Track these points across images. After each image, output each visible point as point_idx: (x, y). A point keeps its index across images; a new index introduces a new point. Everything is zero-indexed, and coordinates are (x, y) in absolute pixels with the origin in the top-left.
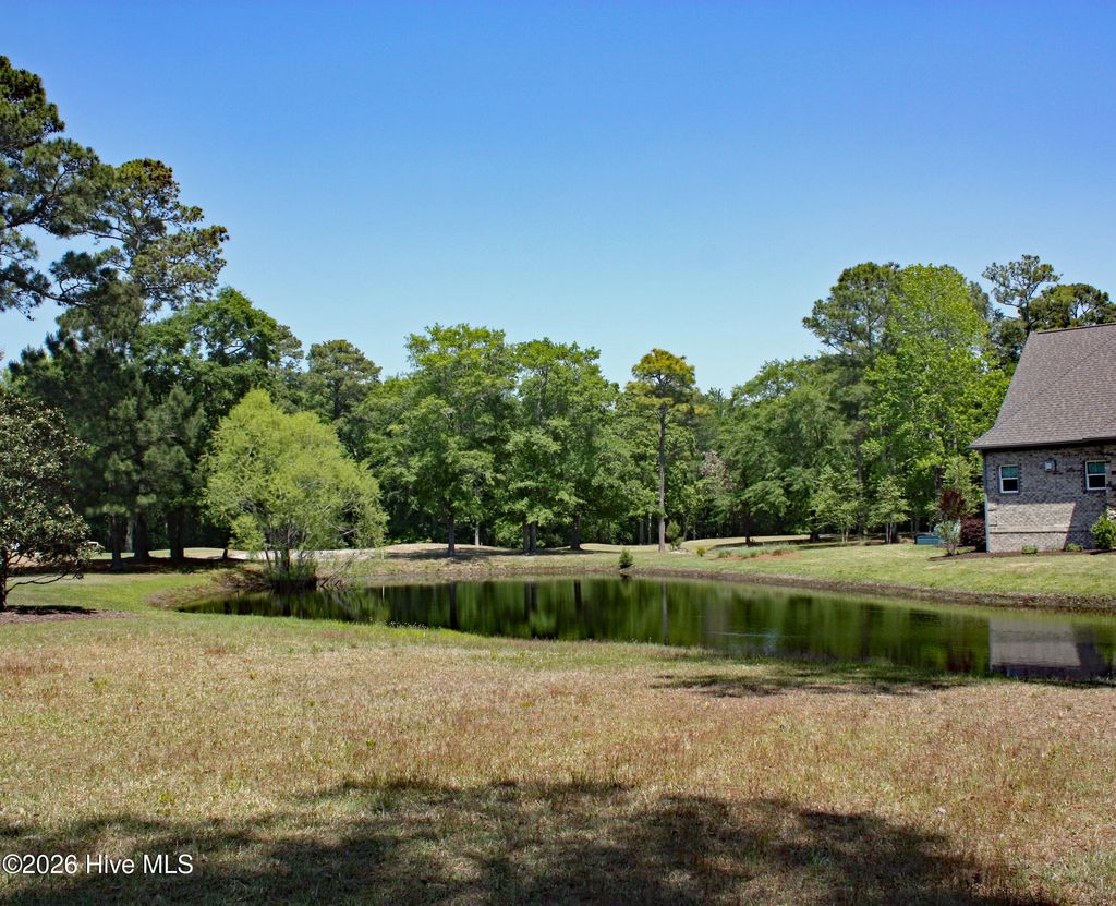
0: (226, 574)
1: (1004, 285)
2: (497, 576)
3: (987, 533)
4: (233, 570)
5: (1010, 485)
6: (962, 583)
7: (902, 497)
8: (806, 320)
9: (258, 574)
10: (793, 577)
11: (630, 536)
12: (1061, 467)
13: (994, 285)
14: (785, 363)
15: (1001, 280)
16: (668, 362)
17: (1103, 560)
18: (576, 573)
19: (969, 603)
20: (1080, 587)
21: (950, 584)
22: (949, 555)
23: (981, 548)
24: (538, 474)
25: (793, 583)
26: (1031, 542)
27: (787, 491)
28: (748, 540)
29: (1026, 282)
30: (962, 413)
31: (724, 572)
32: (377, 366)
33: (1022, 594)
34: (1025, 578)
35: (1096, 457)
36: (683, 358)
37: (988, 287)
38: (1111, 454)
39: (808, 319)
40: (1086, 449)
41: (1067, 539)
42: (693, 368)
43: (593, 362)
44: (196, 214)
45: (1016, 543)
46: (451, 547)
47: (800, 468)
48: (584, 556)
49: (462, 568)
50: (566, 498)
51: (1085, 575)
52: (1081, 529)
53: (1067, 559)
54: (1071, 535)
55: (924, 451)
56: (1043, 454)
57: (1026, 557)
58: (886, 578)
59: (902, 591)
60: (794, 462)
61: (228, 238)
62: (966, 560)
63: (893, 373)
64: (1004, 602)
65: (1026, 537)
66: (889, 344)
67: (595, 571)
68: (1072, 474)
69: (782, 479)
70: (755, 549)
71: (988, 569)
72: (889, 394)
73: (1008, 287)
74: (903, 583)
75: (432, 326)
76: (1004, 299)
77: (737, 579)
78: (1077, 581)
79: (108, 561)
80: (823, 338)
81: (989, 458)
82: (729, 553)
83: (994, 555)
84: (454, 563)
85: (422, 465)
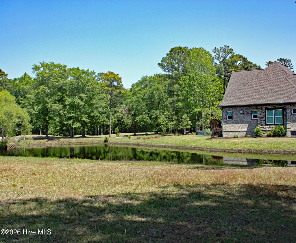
1: (218, 55)
2: (63, 145)
3: (223, 131)
5: (230, 117)
6: (219, 146)
7: (189, 121)
8: (159, 64)
10: (164, 144)
11: (91, 133)
12: (245, 112)
13: (215, 54)
14: (149, 77)
15: (217, 53)
16: (113, 76)
17: (258, 139)
18: (90, 144)
19: (222, 152)
20: (254, 147)
21: (215, 146)
22: (212, 138)
23: (221, 136)
24: (76, 112)
25: (165, 147)
26: (236, 134)
27: (150, 118)
28: (135, 134)
29: (225, 54)
30: (208, 95)
31: (140, 143)
32: (6, 73)
33: (238, 149)
34: (237, 144)
35: (255, 109)
36: (118, 74)
37: (214, 55)
38: (260, 109)
39: (160, 64)
40: (253, 107)
41: (246, 133)
42: (121, 78)
43: (93, 76)
45: (232, 135)
46: (47, 136)
47: (154, 110)
48: (87, 139)
49: (52, 142)
50: (85, 120)
51: (255, 143)
52: (250, 130)
53: (247, 139)
54: (248, 132)
55: (196, 106)
56: (240, 108)
57: (235, 139)
58: (195, 145)
59: (201, 148)
60: (152, 109)
62: (218, 139)
63: (188, 81)
64: (233, 151)
65: (234, 133)
66: (185, 72)
67: (96, 143)
68: (248, 114)
69: (148, 114)
70: (148, 136)
71: (226, 142)
72: (186, 88)
73: (219, 55)
74: (200, 146)
75: (42, 62)
76: (218, 59)
77: (145, 145)
78: (253, 145)
80: (164, 70)
81: (224, 109)
82: (140, 138)
83: (225, 138)
84: (49, 141)
85: (39, 108)
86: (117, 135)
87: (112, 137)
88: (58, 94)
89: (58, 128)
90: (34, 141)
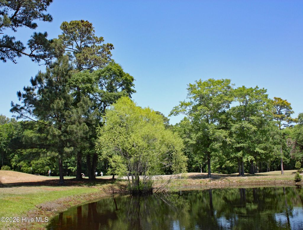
0: (110, 186)
2: (232, 186)
4: (114, 184)
9: (125, 186)
24: (246, 141)
36: (286, 100)
42: (290, 104)
43: (265, 94)
44: (101, 39)
46: (209, 174)
49: (217, 182)
61: (114, 48)
67: (281, 183)
79: (57, 180)
84: (212, 180)
85: (198, 136)
86: (298, 171)
87: (285, 174)
88: (220, 118)
89: (218, 167)
90: (193, 180)
